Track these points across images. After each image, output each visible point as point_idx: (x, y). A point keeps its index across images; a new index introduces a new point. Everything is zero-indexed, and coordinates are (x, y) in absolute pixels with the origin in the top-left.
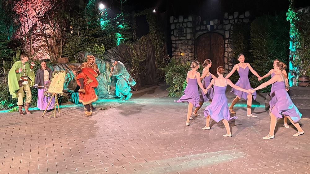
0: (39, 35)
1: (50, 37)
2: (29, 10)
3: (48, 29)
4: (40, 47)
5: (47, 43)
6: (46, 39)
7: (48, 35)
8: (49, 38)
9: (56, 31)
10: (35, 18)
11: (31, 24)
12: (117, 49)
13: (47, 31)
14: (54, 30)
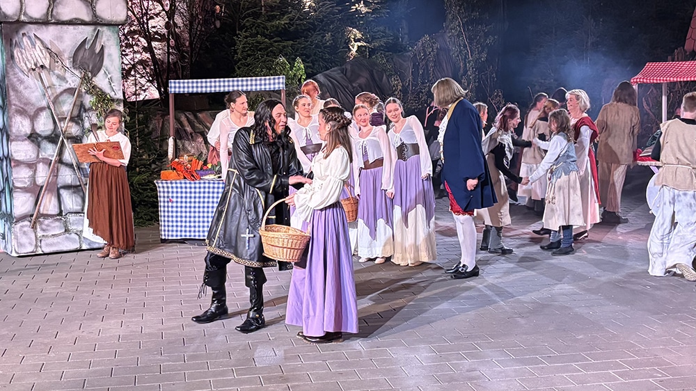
3: (157, 15)
5: (153, 55)
6: (149, 44)
7: (156, 33)
8: (158, 40)
9: (179, 20)
12: (343, 73)
13: (151, 23)
14: (171, 19)
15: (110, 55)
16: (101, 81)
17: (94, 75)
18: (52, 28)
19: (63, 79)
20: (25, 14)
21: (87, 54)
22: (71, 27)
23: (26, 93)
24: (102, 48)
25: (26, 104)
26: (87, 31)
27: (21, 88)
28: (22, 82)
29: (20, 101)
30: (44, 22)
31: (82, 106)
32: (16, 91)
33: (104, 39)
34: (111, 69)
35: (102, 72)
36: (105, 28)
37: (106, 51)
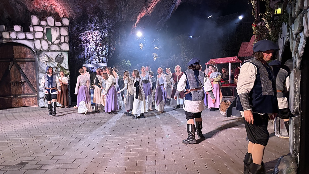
15: (65, 59)
16: (63, 65)
17: (61, 64)
18: (50, 52)
19: (53, 64)
20: (42, 49)
21: (59, 58)
22: (55, 52)
23: (43, 68)
24: (63, 57)
25: (43, 70)
26: (59, 53)
27: (42, 67)
28: (42, 65)
29: (41, 70)
30: (48, 51)
31: (58, 71)
32: (40, 67)
33: (64, 55)
34: (65, 62)
35: (63, 63)
36: (64, 52)
37: (64, 58)
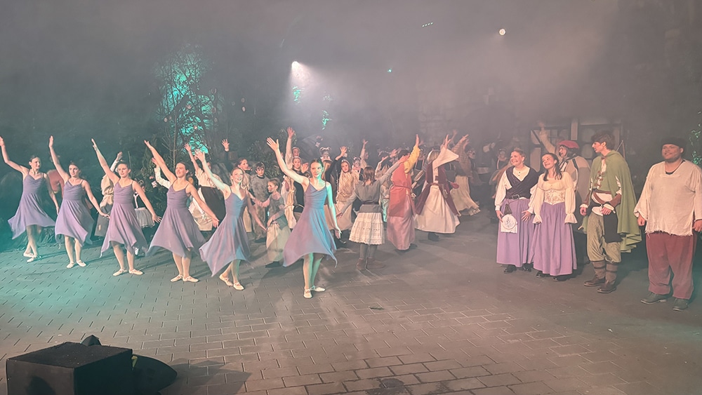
0: (191, 115)
1: (209, 117)
2: (175, 72)
3: (206, 104)
4: (193, 134)
5: (204, 127)
6: (202, 121)
7: (206, 114)
8: (206, 119)
9: (220, 107)
10: (185, 86)
11: (178, 96)
13: (203, 108)
14: (215, 106)
